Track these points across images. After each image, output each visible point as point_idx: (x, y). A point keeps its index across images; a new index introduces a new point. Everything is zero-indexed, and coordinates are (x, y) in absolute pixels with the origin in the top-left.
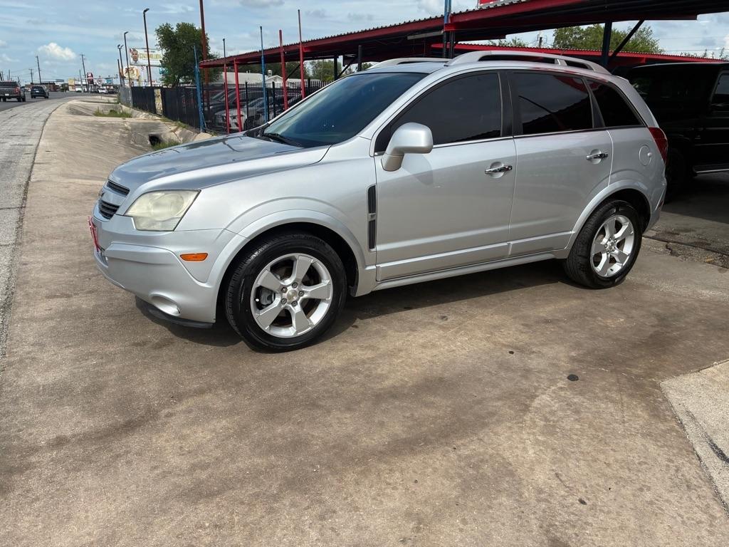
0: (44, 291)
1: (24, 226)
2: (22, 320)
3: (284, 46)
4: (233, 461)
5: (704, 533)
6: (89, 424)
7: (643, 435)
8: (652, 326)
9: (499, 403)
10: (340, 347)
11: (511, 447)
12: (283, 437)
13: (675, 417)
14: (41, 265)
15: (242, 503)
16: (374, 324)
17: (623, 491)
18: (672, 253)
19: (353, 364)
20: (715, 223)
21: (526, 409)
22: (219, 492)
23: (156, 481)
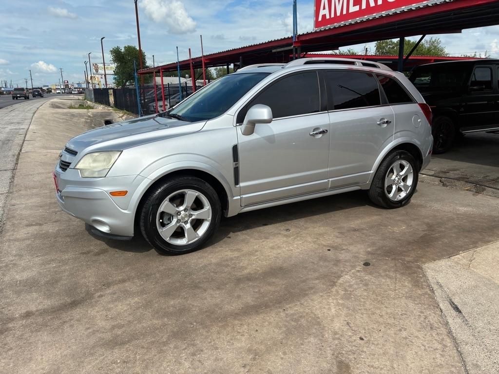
0: (25, 222)
1: (15, 181)
2: (9, 240)
3: (192, 59)
4: (140, 322)
5: (438, 356)
6: (48, 303)
7: (407, 298)
8: (423, 231)
9: (317, 281)
10: (217, 250)
11: (320, 308)
12: (174, 306)
13: (429, 286)
14: (24, 206)
15: (143, 347)
16: (242, 235)
17: (389, 332)
18: (444, 185)
19: (224, 261)
20: (474, 164)
21: (334, 284)
22: (129, 341)
23: (88, 337)
